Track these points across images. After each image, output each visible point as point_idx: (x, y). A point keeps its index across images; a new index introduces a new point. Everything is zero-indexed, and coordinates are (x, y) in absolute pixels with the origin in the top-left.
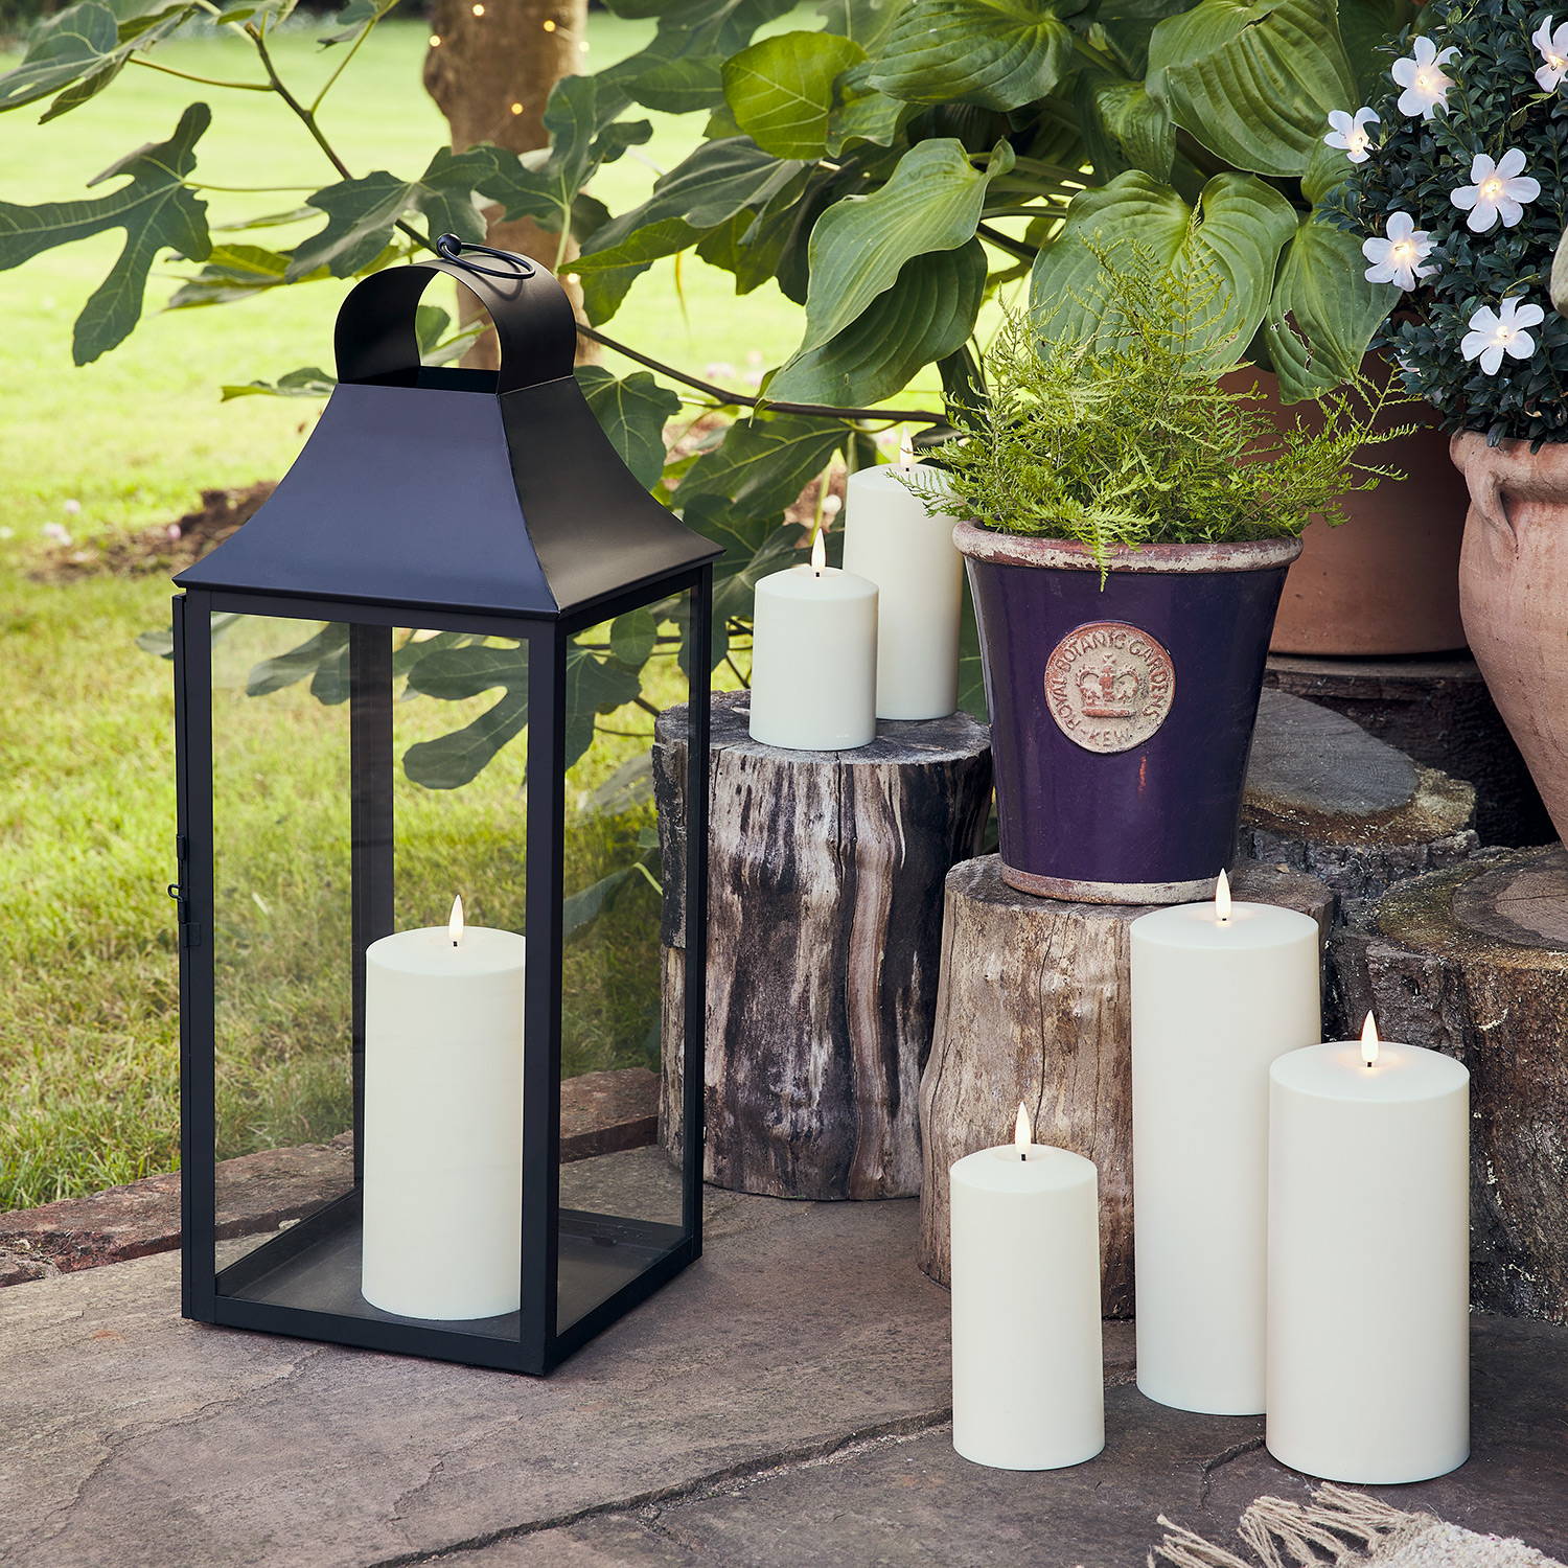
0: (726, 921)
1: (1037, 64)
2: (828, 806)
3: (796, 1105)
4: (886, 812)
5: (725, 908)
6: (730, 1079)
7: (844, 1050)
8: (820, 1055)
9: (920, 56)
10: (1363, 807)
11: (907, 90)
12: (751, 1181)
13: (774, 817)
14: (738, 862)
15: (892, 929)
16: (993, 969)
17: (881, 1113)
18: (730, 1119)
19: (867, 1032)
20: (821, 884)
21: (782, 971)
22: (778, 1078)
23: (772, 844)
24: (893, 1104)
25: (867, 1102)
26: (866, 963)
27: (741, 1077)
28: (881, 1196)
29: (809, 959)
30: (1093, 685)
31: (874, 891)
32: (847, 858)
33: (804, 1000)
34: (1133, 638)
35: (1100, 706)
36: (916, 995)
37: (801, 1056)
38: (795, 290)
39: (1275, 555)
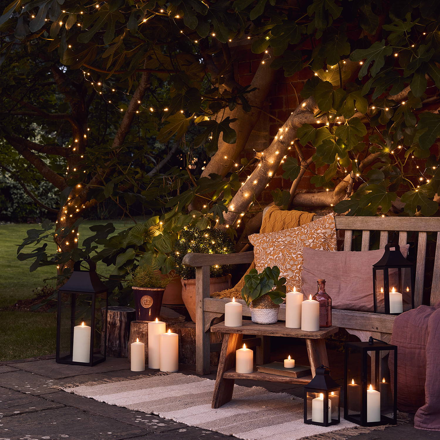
0: (108, 328)
1: (141, 241)
2: (119, 316)
3: (115, 347)
4: (125, 317)
5: (108, 327)
6: (108, 345)
7: (120, 342)
8: (118, 342)
9: (129, 240)
10: (174, 318)
11: (128, 244)
12: (110, 356)
13: (113, 317)
14: (110, 322)
15: (125, 329)
16: (135, 329)
17: (124, 348)
18: (108, 349)
19: (122, 340)
20: (118, 324)
21: (114, 333)
22: (113, 344)
23: (113, 320)
24: (125, 347)
25: (122, 347)
26: (123, 332)
27: (110, 344)
28: (124, 357)
29: (117, 332)
30: (145, 301)
31: (123, 325)
32: (121, 321)
33: (116, 336)
34: (149, 297)
35: (146, 303)
36: (128, 336)
37: (116, 342)
38: (115, 264)
39: (163, 290)
